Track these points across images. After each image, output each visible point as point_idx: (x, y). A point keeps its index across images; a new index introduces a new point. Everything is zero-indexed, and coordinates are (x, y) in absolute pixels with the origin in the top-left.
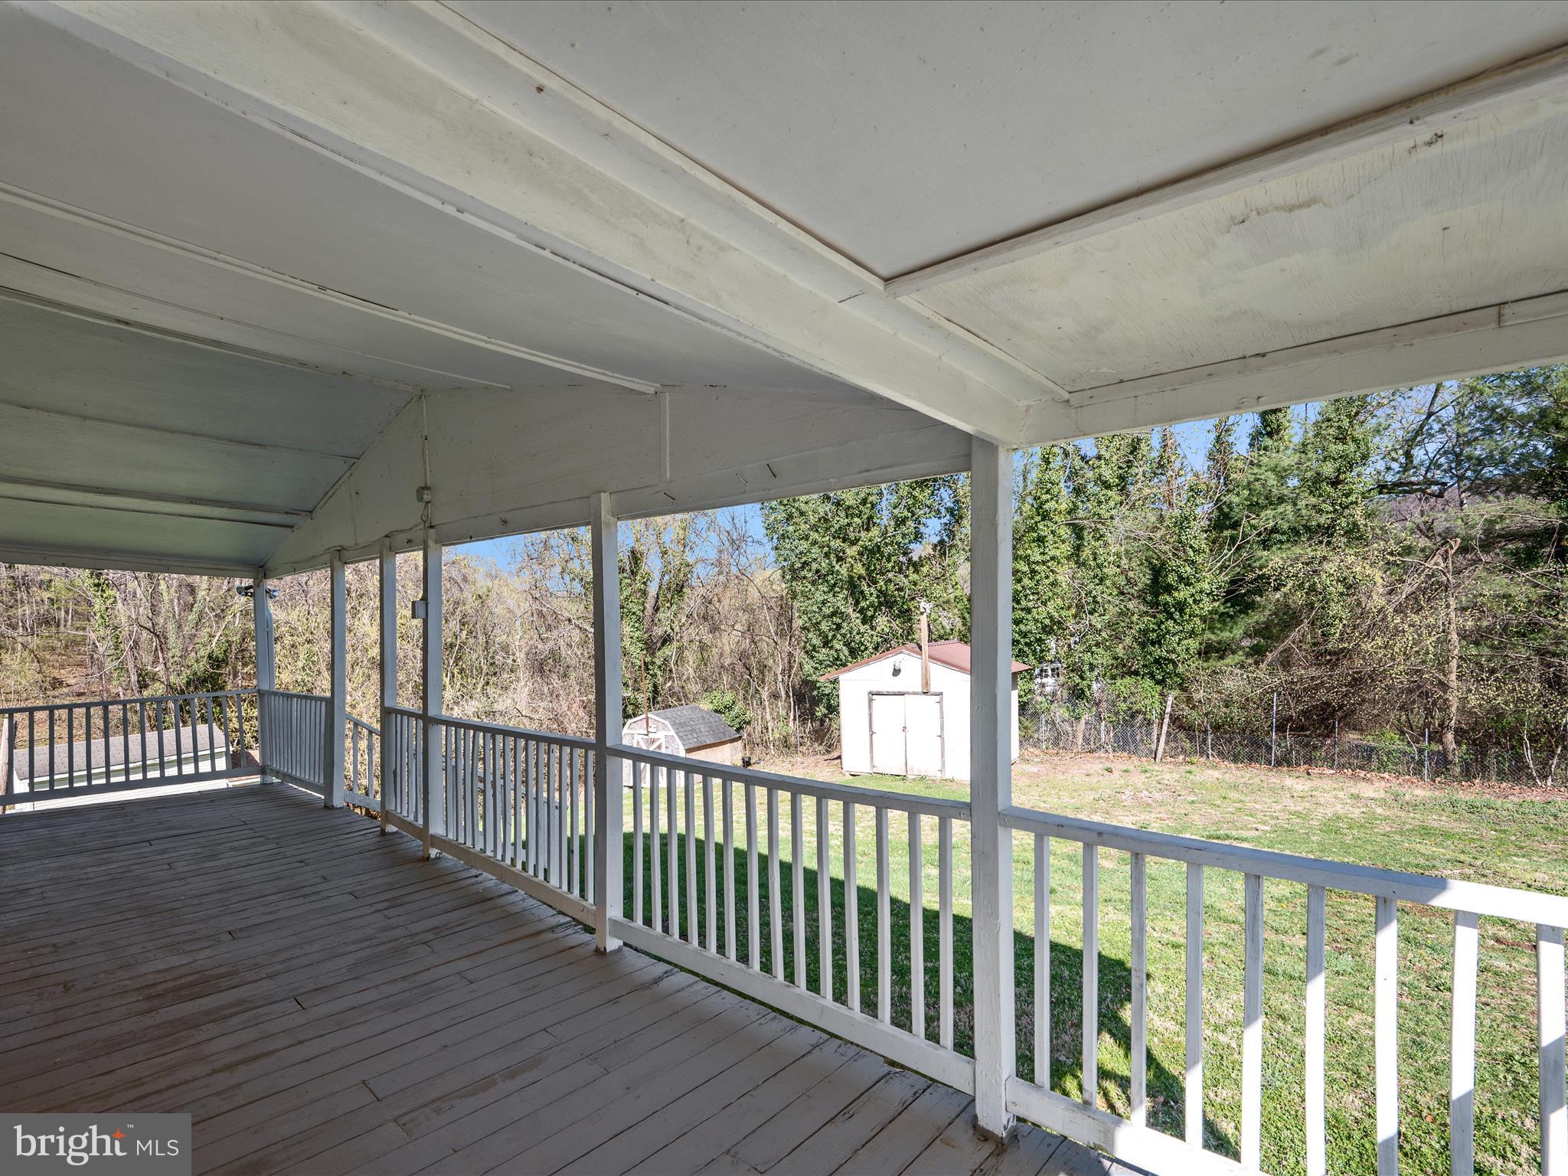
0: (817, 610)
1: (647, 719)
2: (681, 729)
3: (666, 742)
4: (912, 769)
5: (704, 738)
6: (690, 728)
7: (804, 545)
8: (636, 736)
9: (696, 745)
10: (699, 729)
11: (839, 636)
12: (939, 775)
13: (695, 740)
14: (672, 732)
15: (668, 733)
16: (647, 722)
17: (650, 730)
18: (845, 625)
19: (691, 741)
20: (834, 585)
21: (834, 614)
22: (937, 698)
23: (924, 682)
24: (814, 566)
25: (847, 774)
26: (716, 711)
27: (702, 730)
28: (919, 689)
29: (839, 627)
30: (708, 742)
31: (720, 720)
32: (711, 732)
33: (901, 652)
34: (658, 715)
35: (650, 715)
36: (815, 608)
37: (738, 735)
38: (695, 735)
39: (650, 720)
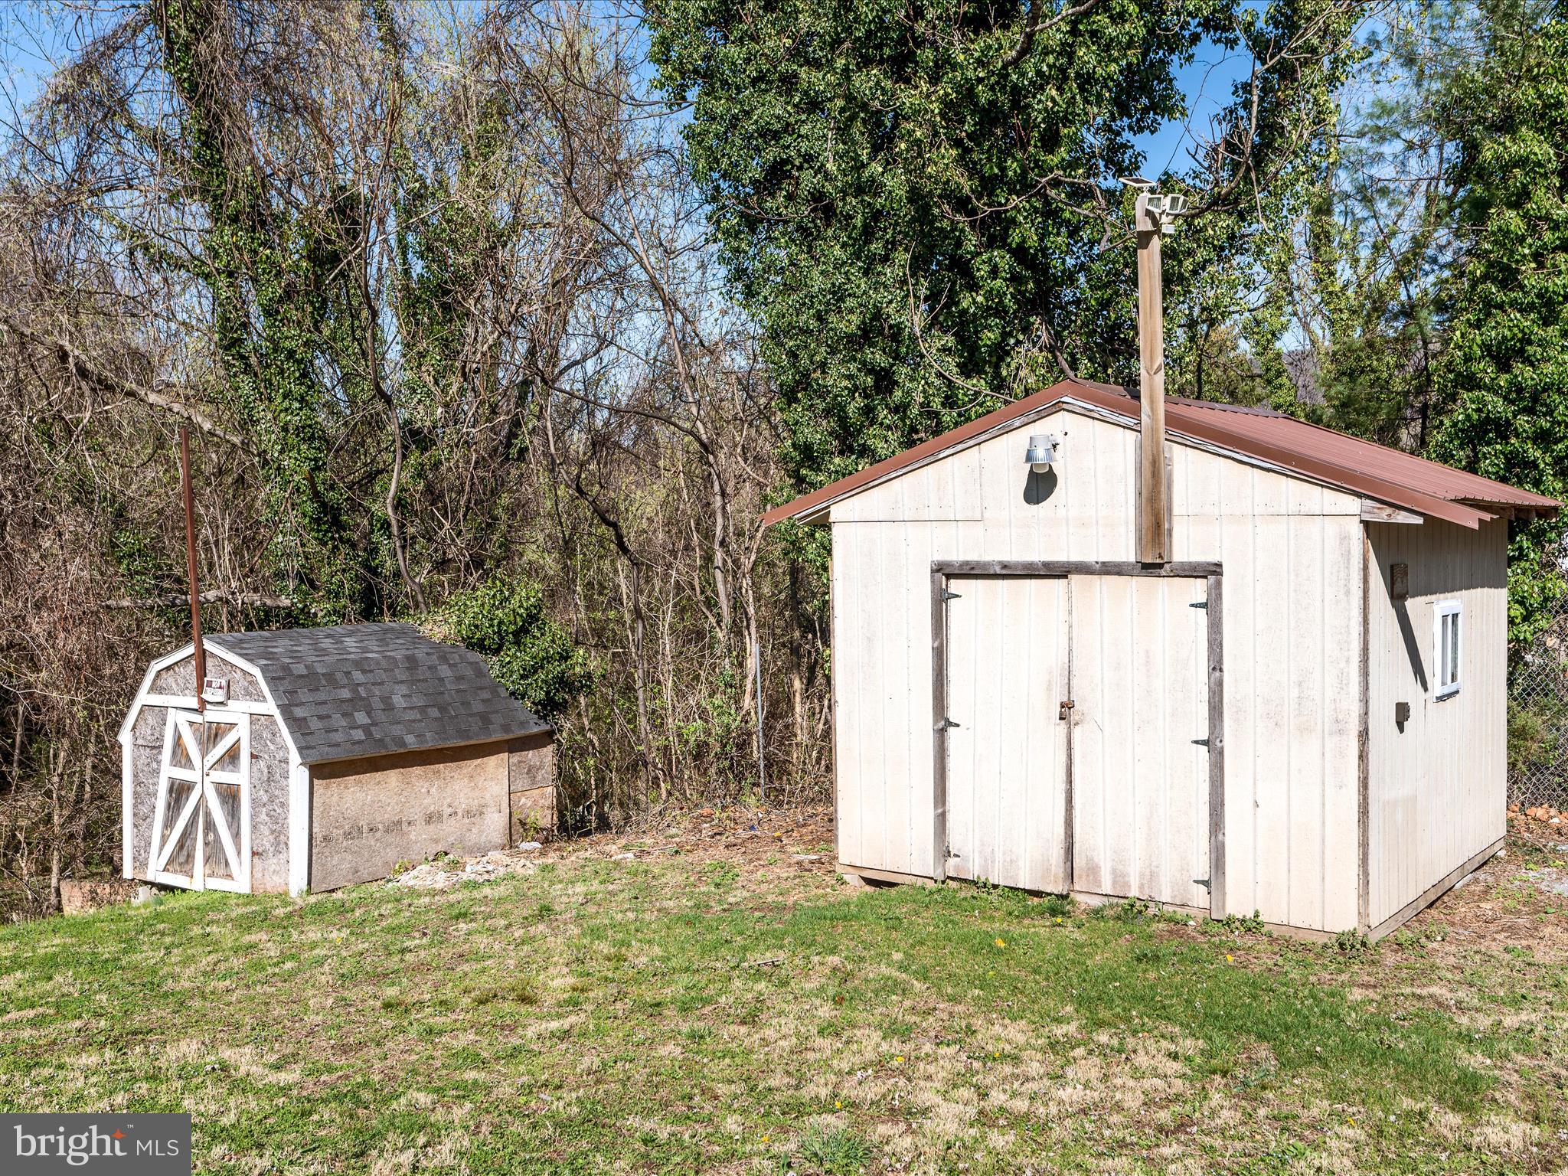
0: (813, 324)
1: (202, 655)
2: (304, 695)
3: (255, 736)
4: (1093, 870)
5: (397, 730)
6: (346, 694)
7: (773, 108)
8: (172, 716)
9: (358, 753)
10: (387, 701)
11: (882, 413)
12: (1199, 897)
13: (358, 735)
14: (270, 706)
15: (258, 708)
16: (202, 672)
17: (207, 696)
18: (902, 372)
19: (338, 737)
20: (868, 233)
21: (866, 335)
22: (1198, 590)
23: (1147, 521)
24: (808, 180)
25: (853, 879)
26: (470, 644)
27: (398, 701)
28: (1126, 552)
29: (884, 381)
30: (412, 742)
31: (480, 673)
32: (434, 713)
33: (1058, 408)
34: (231, 647)
35: (208, 645)
36: (807, 319)
37: (546, 727)
38: (361, 718)
39: (210, 663)
